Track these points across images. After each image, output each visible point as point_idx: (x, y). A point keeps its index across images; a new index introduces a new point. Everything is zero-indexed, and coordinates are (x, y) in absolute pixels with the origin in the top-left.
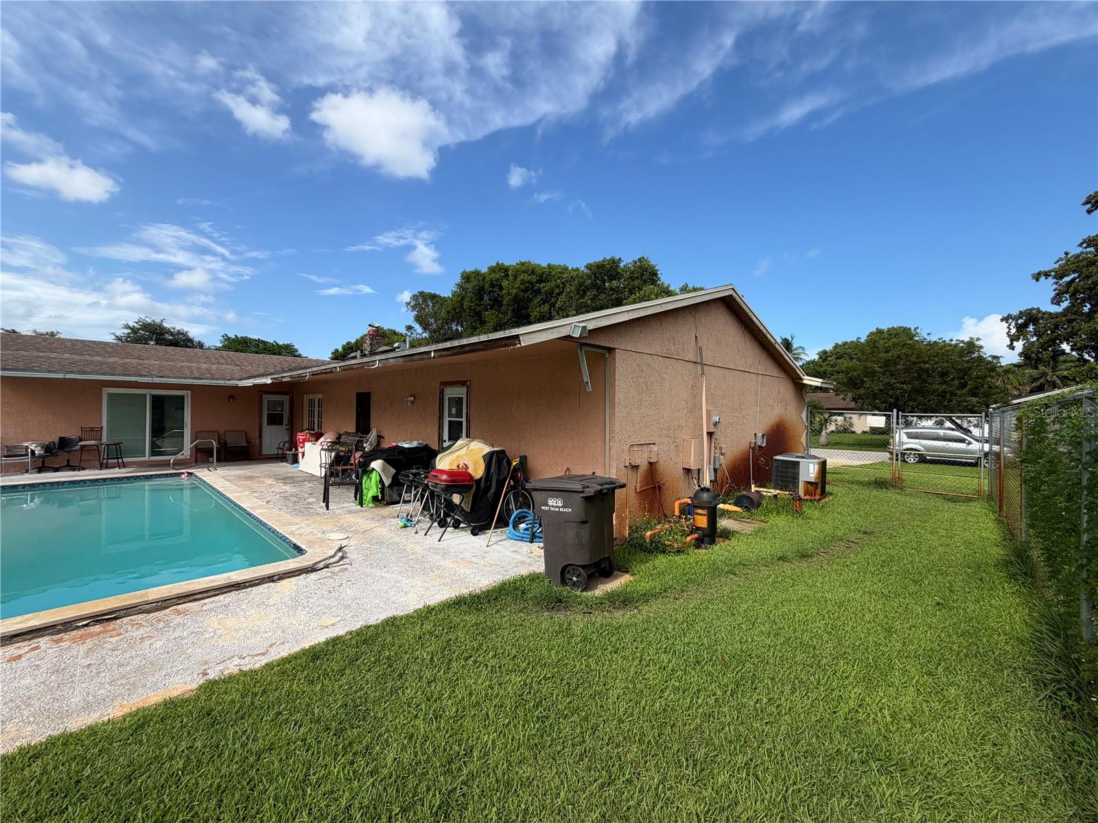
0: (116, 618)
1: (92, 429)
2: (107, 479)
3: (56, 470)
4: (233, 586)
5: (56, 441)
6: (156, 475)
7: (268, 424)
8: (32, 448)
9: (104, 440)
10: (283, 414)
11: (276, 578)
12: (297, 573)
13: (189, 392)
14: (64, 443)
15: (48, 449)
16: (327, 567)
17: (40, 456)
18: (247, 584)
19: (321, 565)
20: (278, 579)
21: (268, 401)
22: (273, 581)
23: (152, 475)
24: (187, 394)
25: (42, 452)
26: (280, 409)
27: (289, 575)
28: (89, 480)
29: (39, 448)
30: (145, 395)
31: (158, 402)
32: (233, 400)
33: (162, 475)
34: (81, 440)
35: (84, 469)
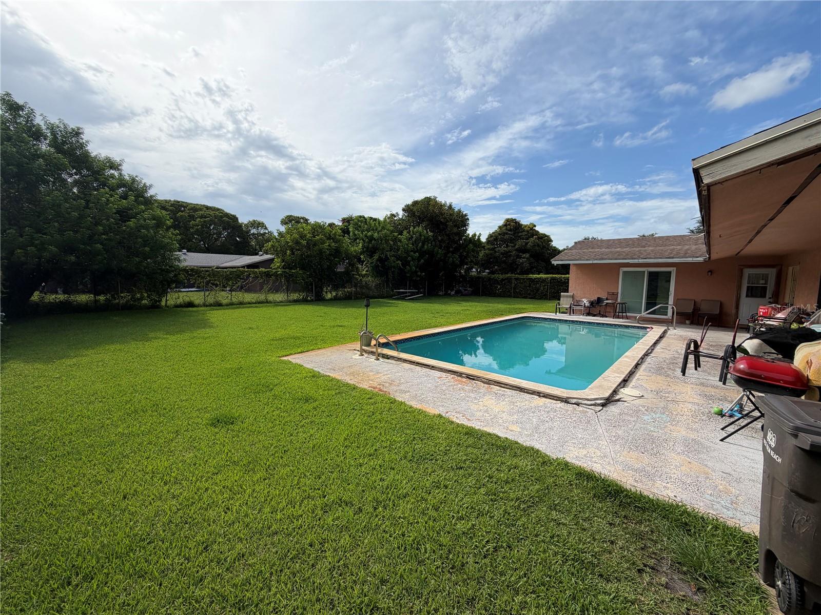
0: (473, 379)
1: (613, 294)
2: (604, 324)
3: (594, 315)
4: (519, 388)
5: (596, 299)
6: (632, 326)
7: (747, 296)
8: (585, 302)
9: (619, 301)
10: (766, 287)
11: (541, 395)
12: (556, 398)
13: (675, 268)
14: (599, 300)
15: (592, 303)
16: (578, 404)
17: (588, 307)
18: (525, 391)
19: (574, 401)
20: (543, 397)
21: (749, 274)
22: (539, 396)
23: (629, 326)
24: (673, 270)
25: (588, 305)
26: (763, 282)
27: (551, 397)
28: (596, 323)
29: (587, 303)
30: (644, 272)
31: (653, 277)
32: (711, 275)
33: (635, 326)
34: (607, 299)
35: (607, 317)
